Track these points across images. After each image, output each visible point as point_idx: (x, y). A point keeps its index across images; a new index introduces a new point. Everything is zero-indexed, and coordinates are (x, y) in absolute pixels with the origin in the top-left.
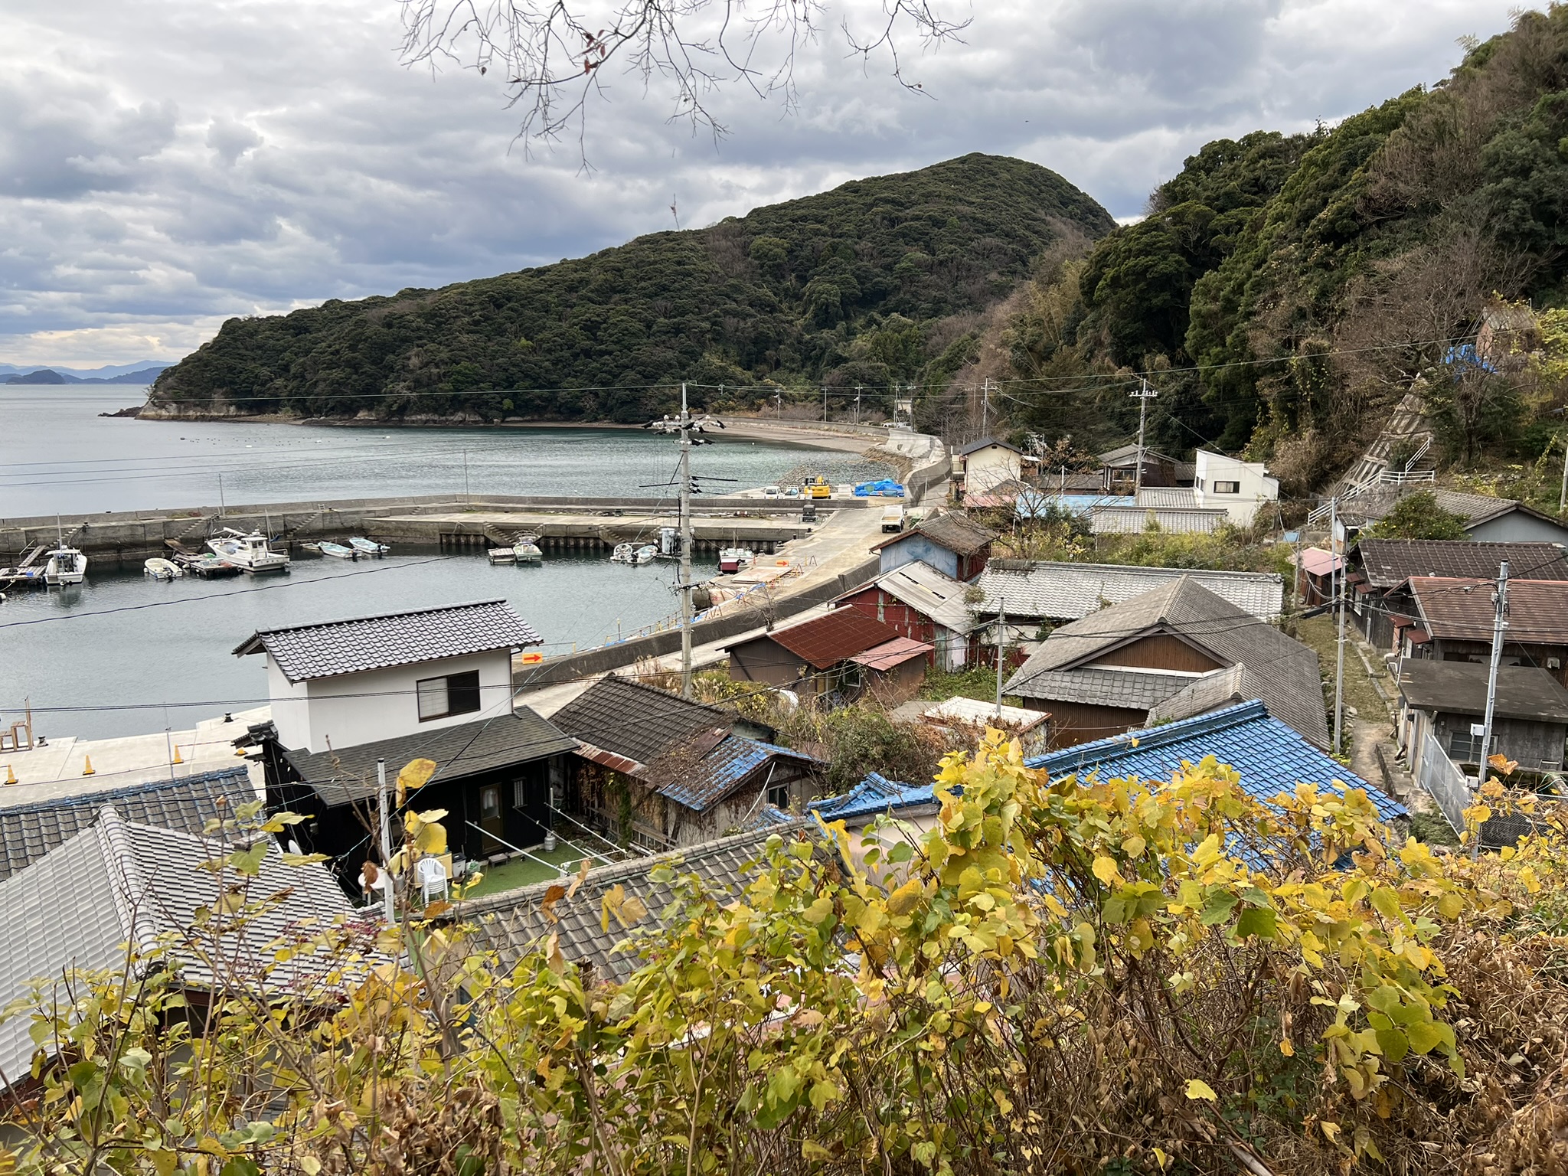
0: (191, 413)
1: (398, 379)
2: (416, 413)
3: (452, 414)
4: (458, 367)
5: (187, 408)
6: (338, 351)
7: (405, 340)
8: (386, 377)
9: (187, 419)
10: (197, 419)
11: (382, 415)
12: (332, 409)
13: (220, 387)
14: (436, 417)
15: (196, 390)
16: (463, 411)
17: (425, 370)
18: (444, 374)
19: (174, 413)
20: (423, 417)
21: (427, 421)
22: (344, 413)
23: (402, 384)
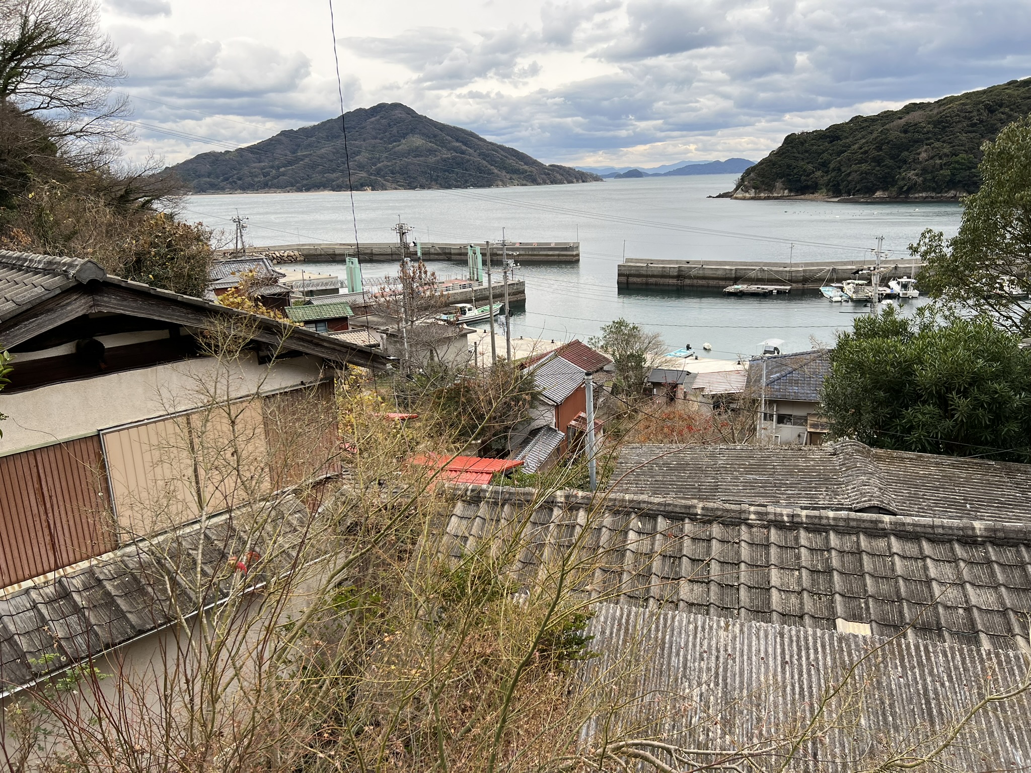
0: (762, 195)
1: (910, 169)
2: (920, 192)
3: (946, 192)
4: (957, 158)
5: (760, 192)
6: (866, 152)
7: (917, 141)
8: (900, 168)
9: (759, 199)
10: (765, 199)
11: (894, 193)
12: (858, 191)
13: (781, 178)
14: (933, 195)
15: (767, 180)
16: (955, 190)
17: (931, 161)
18: (945, 164)
19: (753, 195)
20: (924, 195)
21: (926, 197)
22: (866, 193)
23: (913, 172)
